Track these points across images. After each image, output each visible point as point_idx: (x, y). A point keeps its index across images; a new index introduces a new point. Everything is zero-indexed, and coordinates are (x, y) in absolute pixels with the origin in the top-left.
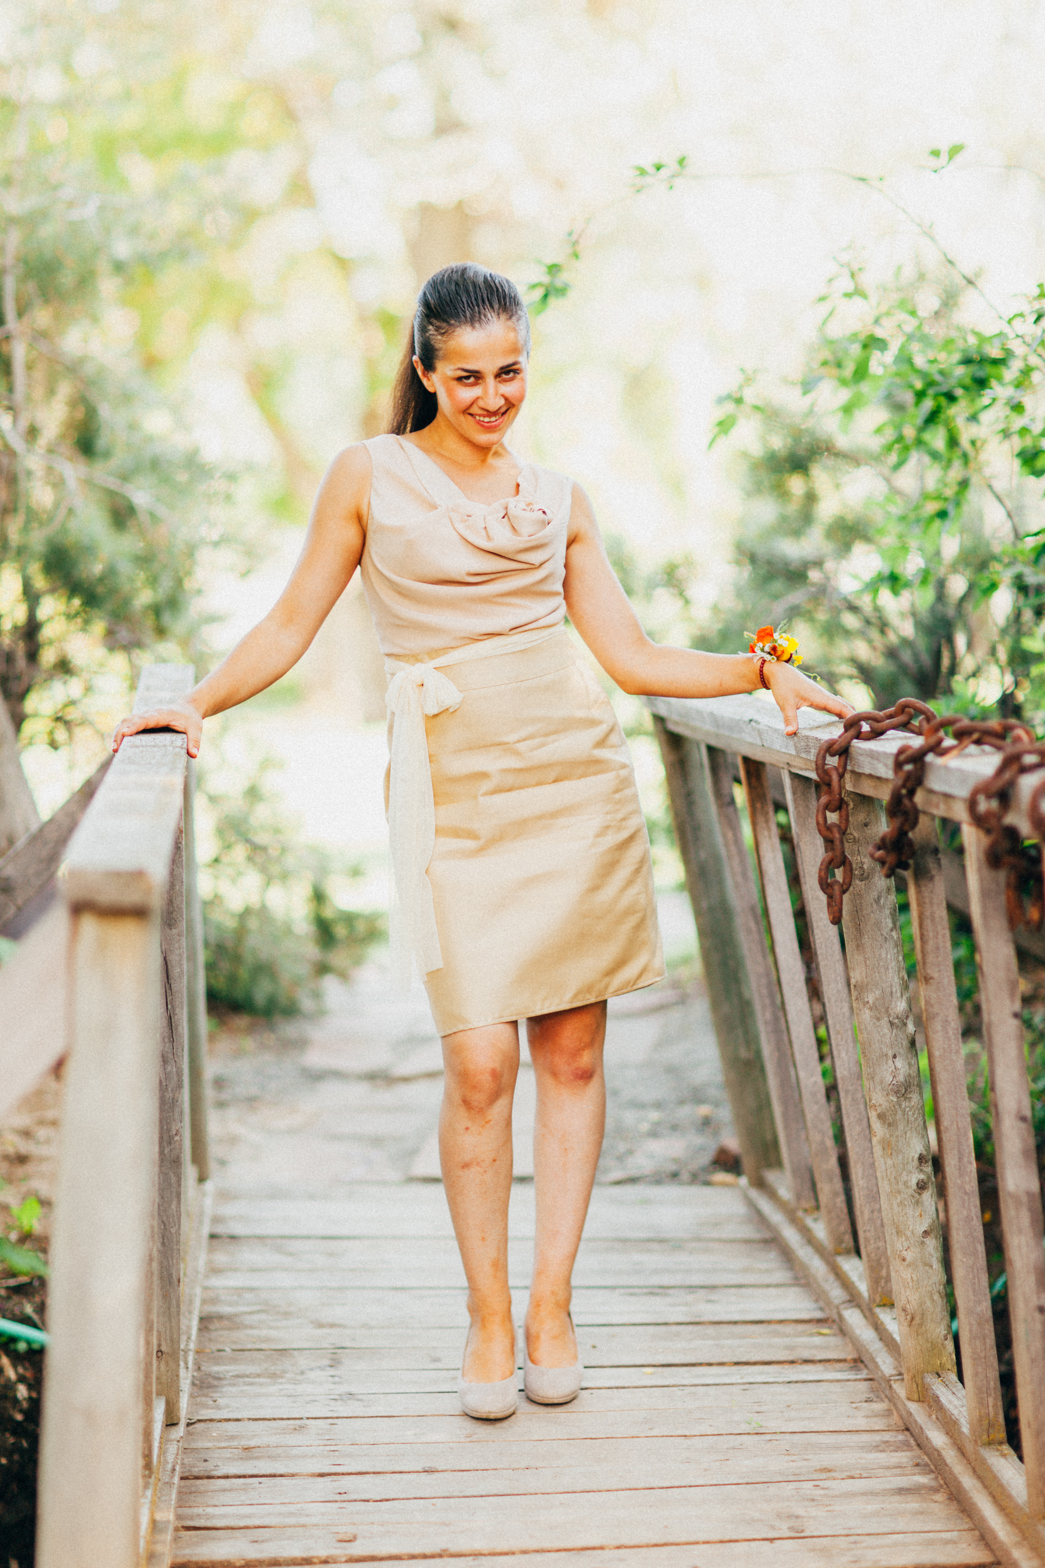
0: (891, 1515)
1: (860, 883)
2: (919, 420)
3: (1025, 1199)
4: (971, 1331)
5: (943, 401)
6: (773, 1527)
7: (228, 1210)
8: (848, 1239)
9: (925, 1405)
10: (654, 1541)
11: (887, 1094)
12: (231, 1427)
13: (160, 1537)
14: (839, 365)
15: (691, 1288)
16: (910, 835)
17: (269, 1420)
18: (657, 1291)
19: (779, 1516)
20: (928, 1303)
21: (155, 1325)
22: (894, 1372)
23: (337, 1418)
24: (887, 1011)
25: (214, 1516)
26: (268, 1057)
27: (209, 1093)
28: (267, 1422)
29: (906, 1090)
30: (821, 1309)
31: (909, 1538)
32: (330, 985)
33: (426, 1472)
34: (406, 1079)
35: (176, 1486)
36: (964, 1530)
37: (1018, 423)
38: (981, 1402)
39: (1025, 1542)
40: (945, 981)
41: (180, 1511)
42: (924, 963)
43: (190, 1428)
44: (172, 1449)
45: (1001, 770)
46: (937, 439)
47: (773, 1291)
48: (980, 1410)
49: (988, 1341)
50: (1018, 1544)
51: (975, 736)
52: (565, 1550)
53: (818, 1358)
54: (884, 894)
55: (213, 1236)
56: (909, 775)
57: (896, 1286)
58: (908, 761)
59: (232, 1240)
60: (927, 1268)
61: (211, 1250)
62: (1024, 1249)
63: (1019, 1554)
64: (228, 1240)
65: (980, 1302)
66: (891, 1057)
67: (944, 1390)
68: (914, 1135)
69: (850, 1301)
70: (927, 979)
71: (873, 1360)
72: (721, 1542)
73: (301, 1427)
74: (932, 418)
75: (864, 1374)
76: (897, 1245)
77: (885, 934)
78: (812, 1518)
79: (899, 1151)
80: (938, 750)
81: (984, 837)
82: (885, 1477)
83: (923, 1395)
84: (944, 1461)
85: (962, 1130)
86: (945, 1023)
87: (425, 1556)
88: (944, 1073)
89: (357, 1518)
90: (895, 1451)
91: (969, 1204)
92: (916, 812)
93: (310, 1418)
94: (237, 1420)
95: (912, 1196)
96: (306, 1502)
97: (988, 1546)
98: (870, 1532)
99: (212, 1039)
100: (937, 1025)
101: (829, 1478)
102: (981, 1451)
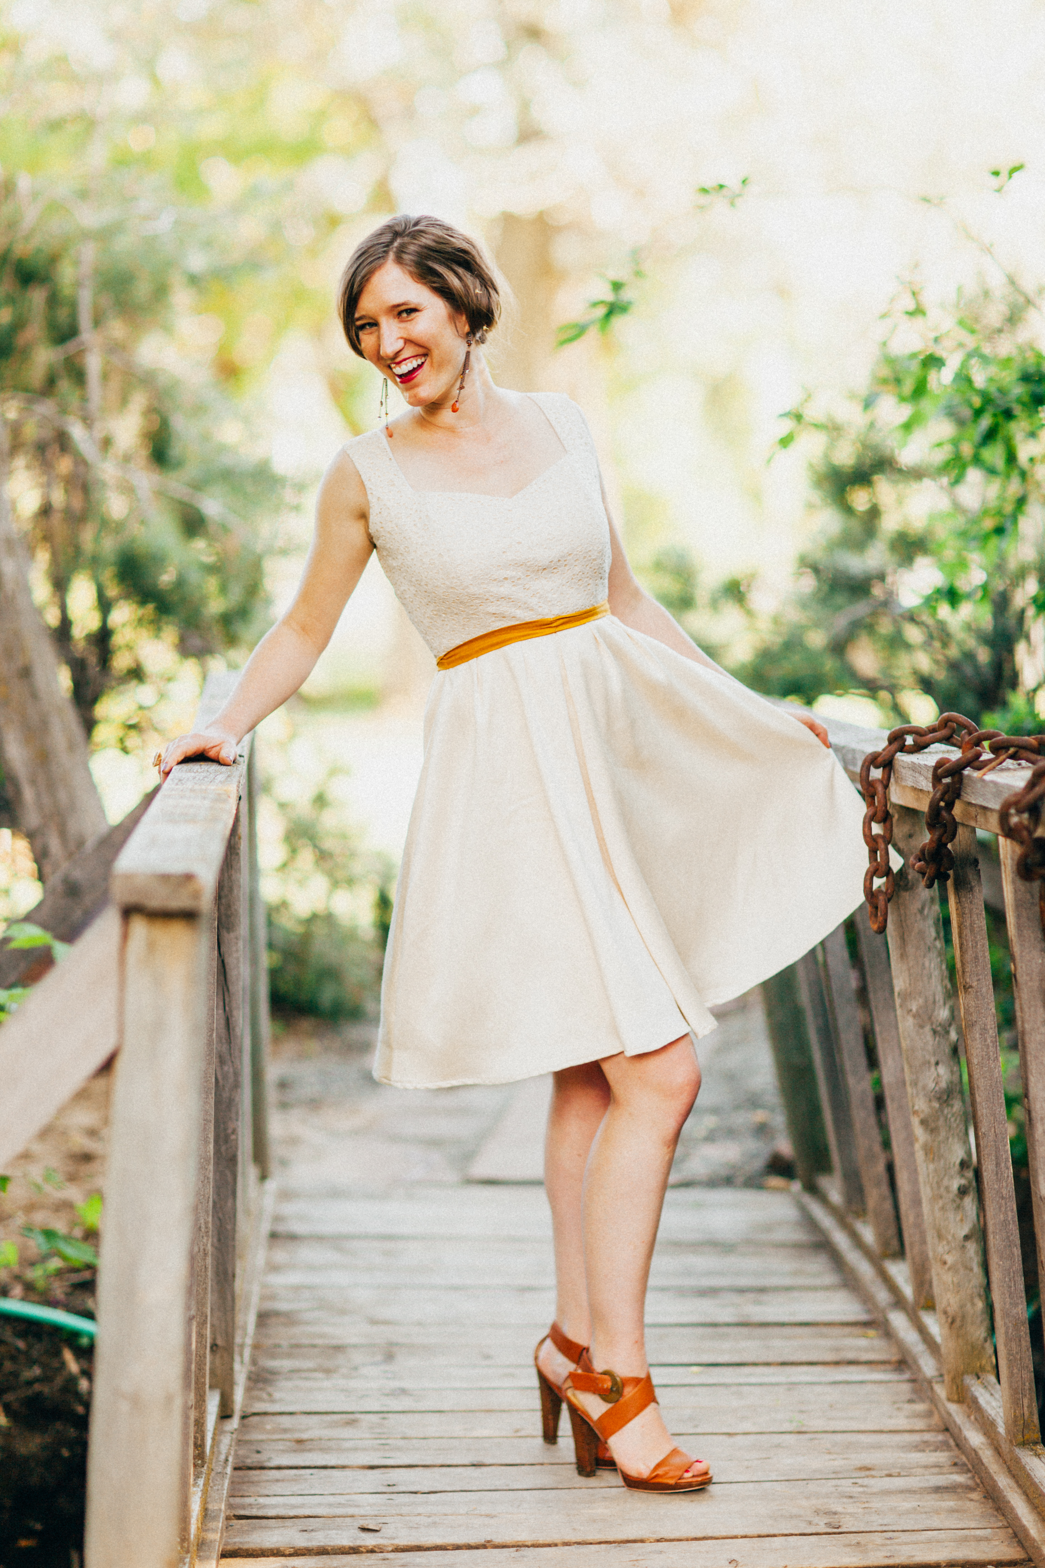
0: (926, 1513)
2: (977, 438)
4: (1007, 1333)
5: (1000, 419)
6: (810, 1523)
7: (288, 1209)
8: (895, 1243)
9: (965, 1407)
10: (693, 1535)
11: (930, 1101)
12: (285, 1421)
13: (212, 1525)
14: (898, 381)
15: (741, 1291)
16: (949, 846)
17: (322, 1414)
18: (707, 1292)
19: (817, 1512)
20: (969, 1305)
21: (209, 1318)
22: (936, 1374)
23: (388, 1412)
24: (930, 1018)
25: (264, 1506)
26: (332, 1059)
27: (271, 1095)
28: (320, 1416)
29: (948, 1096)
30: (868, 1312)
31: (942, 1535)
33: (474, 1465)
35: (228, 1476)
36: (998, 1528)
38: (1015, 1401)
40: (984, 990)
41: (232, 1500)
42: (964, 972)
43: (246, 1421)
44: (226, 1441)
45: (1032, 784)
46: (994, 454)
47: (820, 1294)
48: (1014, 1411)
49: (1024, 1343)
51: (1012, 750)
52: (606, 1543)
53: (864, 1359)
54: (928, 905)
55: (273, 1235)
56: (947, 788)
57: (937, 1290)
58: (946, 774)
60: (968, 1271)
61: (270, 1247)
64: (288, 1239)
65: (1016, 1305)
66: (933, 1064)
67: (982, 1391)
68: (956, 1140)
69: (896, 1304)
70: (967, 988)
71: (915, 1362)
72: (759, 1536)
73: (354, 1421)
74: (990, 436)
75: (907, 1376)
76: (936, 1249)
77: (929, 944)
78: (848, 1514)
79: (940, 1157)
80: (976, 764)
81: (1019, 850)
82: (924, 1475)
83: (962, 1397)
84: (981, 1461)
85: (1000, 1136)
86: (984, 1030)
87: (469, 1547)
88: (983, 1080)
89: (405, 1510)
90: (935, 1451)
91: (1006, 1208)
92: (955, 825)
93: (362, 1413)
94: (291, 1414)
95: (954, 1201)
96: (356, 1493)
97: (1020, 1543)
98: (905, 1528)
99: (277, 1041)
100: (976, 1033)
101: (868, 1477)
102: (1017, 1451)
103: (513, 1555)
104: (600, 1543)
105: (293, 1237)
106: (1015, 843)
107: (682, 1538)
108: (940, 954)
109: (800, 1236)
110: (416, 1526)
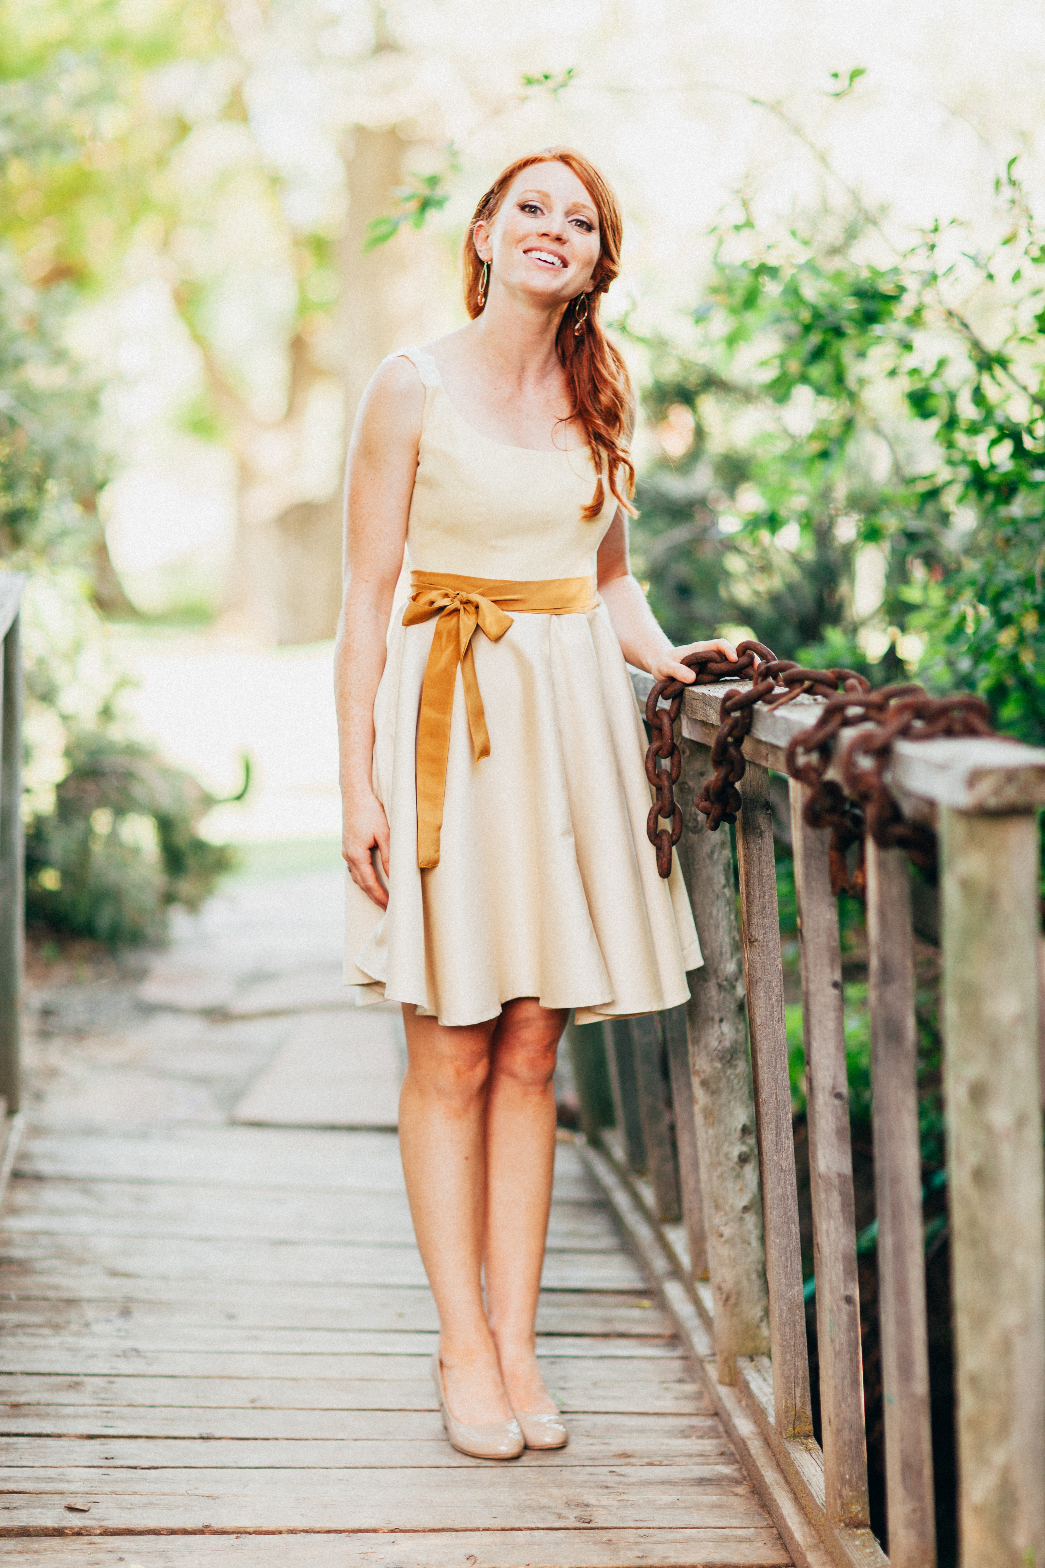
0: (686, 1508)
1: (692, 835)
2: (805, 356)
3: (836, 1181)
4: (781, 1316)
5: (830, 337)
6: (560, 1516)
7: (38, 1146)
8: (673, 1207)
9: (736, 1390)
11: (712, 1061)
14: (729, 291)
16: (738, 785)
17: (44, 1374)
19: (568, 1503)
20: (745, 1282)
22: (710, 1352)
23: (117, 1376)
24: (716, 971)
26: (103, 987)
27: (33, 1023)
29: (732, 1057)
30: (645, 1280)
31: (703, 1534)
32: (177, 914)
34: (245, 1017)
36: (762, 1527)
37: (906, 362)
38: (789, 1392)
39: (821, 1545)
40: (771, 944)
42: (749, 924)
45: (823, 721)
46: (820, 372)
47: (594, 1259)
48: (787, 1400)
49: (798, 1328)
50: (815, 1548)
51: (807, 683)
52: (335, 1531)
53: (633, 1332)
54: (718, 848)
55: (15, 1174)
56: (736, 723)
57: (712, 1263)
58: (735, 708)
59: (36, 1180)
60: (746, 1246)
61: (11, 1188)
62: (833, 1236)
63: (811, 1558)
64: (33, 1179)
65: (791, 1286)
66: (717, 1021)
67: (755, 1374)
68: (738, 1104)
69: (673, 1273)
70: (753, 941)
71: (688, 1336)
72: (503, 1530)
73: (77, 1384)
74: (818, 354)
75: (679, 1352)
76: (714, 1220)
77: (718, 891)
78: (601, 1507)
79: (721, 1121)
80: (768, 697)
81: (809, 792)
82: (686, 1465)
83: (735, 1380)
84: (749, 1452)
85: (781, 1104)
86: (769, 989)
87: (185, 1532)
88: (765, 1042)
89: (119, 1488)
90: (701, 1437)
91: (785, 1181)
92: (743, 762)
93: (86, 1375)
94: (11, 1374)
95: (733, 1169)
96: (69, 1467)
97: (785, 1547)
98: (661, 1525)
99: (48, 965)
100: (760, 991)
101: (627, 1465)
102: (787, 1444)
103: (232, 1542)
104: (329, 1532)
105: (39, 1178)
106: (806, 786)
107: (419, 1529)
108: (728, 903)
109: (580, 1193)
110: (129, 1506)
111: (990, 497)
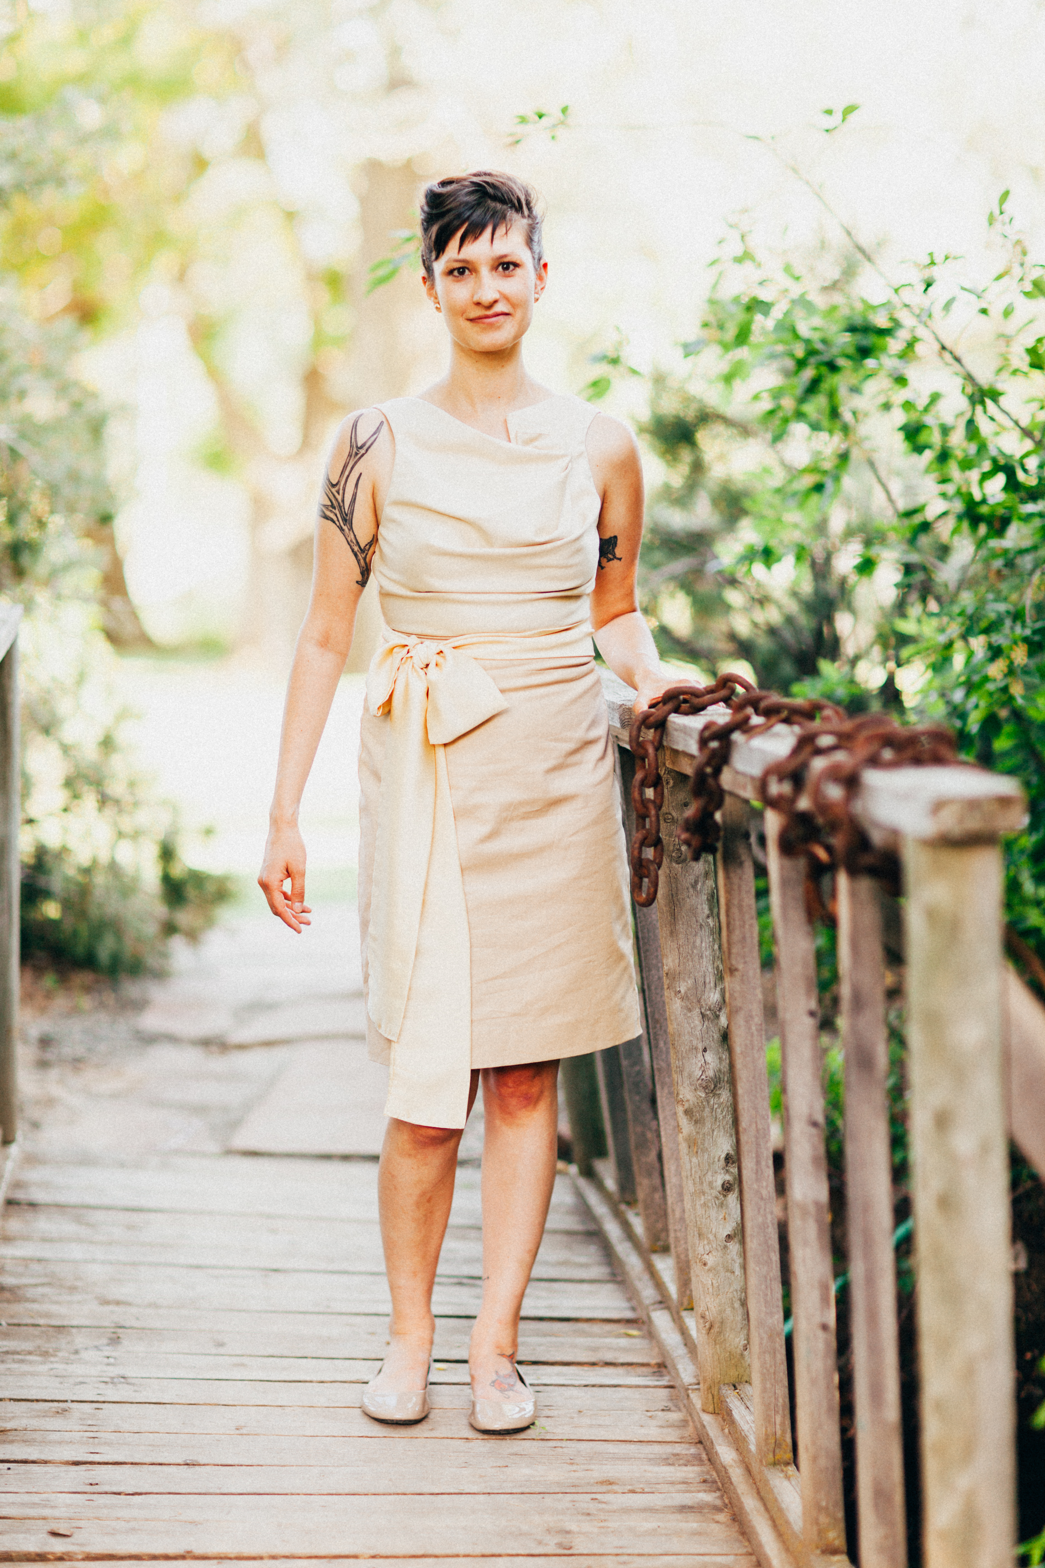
0: (666, 1535)
1: (677, 866)
2: (799, 391)
3: (812, 1209)
4: (761, 1344)
5: (824, 370)
6: (540, 1542)
7: (33, 1175)
9: (720, 1418)
10: (412, 1553)
11: (695, 1090)
14: (721, 327)
16: (718, 816)
17: (32, 1401)
18: (465, 1281)
19: (549, 1530)
20: (728, 1311)
22: (694, 1381)
23: (104, 1402)
24: (699, 1001)
26: (103, 1017)
28: (29, 1404)
29: (715, 1086)
30: (633, 1309)
31: (680, 1561)
32: (178, 946)
33: (187, 1464)
34: (241, 1047)
36: (741, 1555)
37: (900, 396)
38: (768, 1420)
40: (751, 973)
42: (729, 954)
45: (795, 751)
46: (815, 407)
47: (586, 1287)
48: (766, 1428)
49: (778, 1356)
51: (784, 714)
52: (316, 1557)
53: (621, 1360)
54: (701, 879)
55: (10, 1203)
56: (714, 753)
57: (697, 1292)
58: (713, 738)
59: (30, 1208)
60: (729, 1274)
62: (809, 1263)
64: (26, 1208)
65: (771, 1314)
66: (701, 1050)
67: (738, 1403)
68: (722, 1133)
69: (661, 1302)
70: (734, 970)
71: (674, 1366)
72: (483, 1556)
73: (64, 1410)
74: (813, 387)
75: (665, 1381)
76: (699, 1249)
77: (701, 921)
78: (584, 1534)
79: (705, 1150)
80: (745, 728)
81: (784, 821)
82: (669, 1492)
83: (718, 1408)
84: (730, 1479)
85: (761, 1132)
86: (749, 1018)
87: (167, 1557)
88: (747, 1071)
89: (102, 1514)
90: (685, 1465)
91: (765, 1210)
92: (722, 792)
93: (75, 1401)
95: (716, 1197)
96: (53, 1492)
98: (641, 1552)
99: (49, 995)
100: (740, 1020)
101: (608, 1492)
102: (766, 1471)
105: (33, 1205)
106: (780, 815)
108: (711, 933)
109: (572, 1223)
110: (112, 1532)
111: (983, 529)
